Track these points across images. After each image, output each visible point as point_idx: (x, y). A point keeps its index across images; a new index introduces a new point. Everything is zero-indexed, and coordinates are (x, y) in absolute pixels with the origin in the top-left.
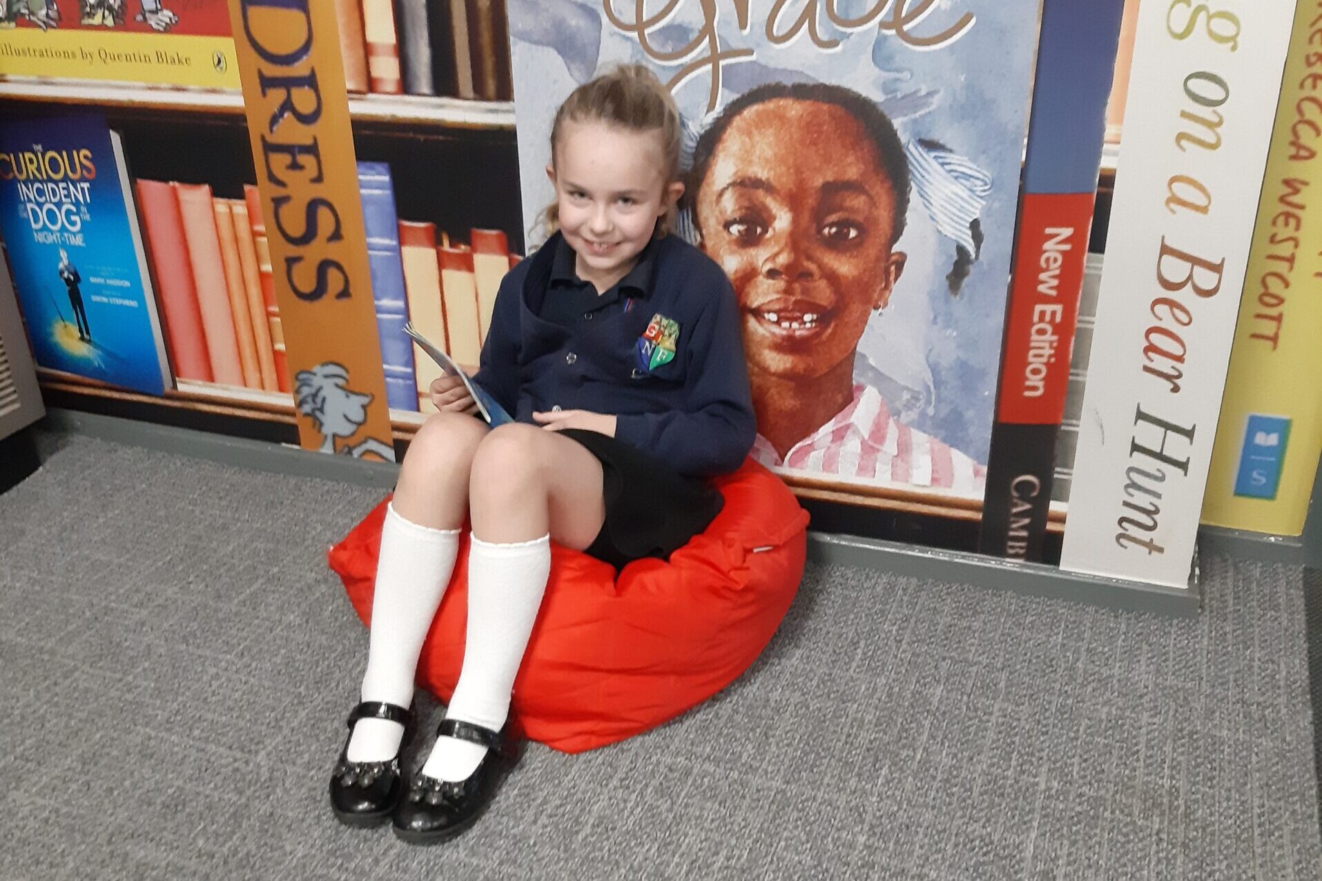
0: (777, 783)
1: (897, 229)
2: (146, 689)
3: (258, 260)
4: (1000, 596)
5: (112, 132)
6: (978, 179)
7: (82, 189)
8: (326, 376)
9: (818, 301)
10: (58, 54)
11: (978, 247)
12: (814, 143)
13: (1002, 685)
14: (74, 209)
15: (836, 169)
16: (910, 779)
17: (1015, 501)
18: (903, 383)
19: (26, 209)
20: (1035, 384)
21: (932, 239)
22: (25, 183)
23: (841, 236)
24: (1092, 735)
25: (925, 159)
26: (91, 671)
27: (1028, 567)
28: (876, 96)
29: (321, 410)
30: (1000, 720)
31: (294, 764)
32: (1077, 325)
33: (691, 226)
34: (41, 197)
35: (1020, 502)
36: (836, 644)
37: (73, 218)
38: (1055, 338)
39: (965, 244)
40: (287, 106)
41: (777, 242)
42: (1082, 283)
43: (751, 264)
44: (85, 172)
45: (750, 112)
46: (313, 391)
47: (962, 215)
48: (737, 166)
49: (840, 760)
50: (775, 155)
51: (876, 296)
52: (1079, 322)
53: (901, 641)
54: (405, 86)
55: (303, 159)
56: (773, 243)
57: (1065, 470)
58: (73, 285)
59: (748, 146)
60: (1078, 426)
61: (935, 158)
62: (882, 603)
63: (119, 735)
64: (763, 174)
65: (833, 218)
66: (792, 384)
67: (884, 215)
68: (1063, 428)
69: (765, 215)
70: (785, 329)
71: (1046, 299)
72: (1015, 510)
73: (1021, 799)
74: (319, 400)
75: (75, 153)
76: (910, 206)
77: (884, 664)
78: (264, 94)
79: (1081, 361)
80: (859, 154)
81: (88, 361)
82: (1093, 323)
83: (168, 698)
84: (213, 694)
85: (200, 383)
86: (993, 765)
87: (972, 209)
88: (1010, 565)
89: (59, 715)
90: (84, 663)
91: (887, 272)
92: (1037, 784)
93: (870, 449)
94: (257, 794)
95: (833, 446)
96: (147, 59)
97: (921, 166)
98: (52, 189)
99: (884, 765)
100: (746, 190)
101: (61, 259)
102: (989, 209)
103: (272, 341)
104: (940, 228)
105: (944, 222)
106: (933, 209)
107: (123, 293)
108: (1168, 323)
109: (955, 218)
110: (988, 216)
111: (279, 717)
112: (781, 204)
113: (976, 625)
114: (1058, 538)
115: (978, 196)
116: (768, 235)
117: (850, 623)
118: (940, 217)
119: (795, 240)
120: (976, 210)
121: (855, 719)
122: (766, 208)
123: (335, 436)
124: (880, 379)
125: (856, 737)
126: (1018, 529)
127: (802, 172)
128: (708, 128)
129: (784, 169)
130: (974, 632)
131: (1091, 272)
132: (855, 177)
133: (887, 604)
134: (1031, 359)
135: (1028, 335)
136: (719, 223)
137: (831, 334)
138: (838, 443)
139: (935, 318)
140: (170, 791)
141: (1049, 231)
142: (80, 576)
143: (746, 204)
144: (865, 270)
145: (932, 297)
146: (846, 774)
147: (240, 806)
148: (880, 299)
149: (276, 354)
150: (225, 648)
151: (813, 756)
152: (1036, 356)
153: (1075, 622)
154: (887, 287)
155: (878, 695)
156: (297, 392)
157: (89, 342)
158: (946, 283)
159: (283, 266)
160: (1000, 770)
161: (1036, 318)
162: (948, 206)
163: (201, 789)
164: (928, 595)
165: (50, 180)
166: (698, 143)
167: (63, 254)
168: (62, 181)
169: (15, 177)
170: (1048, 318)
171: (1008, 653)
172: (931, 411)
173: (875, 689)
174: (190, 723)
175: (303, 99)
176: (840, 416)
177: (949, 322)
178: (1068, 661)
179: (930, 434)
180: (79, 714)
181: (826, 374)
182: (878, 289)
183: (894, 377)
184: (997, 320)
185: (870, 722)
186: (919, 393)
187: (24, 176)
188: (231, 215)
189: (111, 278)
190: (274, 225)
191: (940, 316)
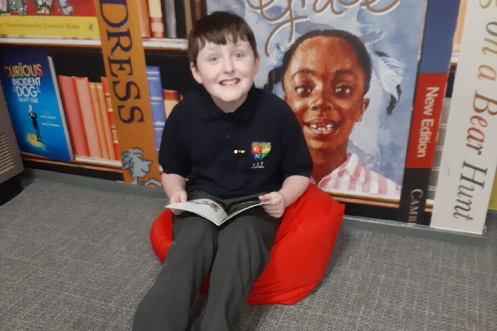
0: (319, 313)
1: (366, 89)
2: (66, 277)
3: (107, 107)
4: (406, 238)
5: (49, 57)
6: (400, 68)
7: (38, 80)
8: (135, 154)
9: (333, 119)
10: (27, 26)
11: (399, 96)
12: (333, 54)
14: (34, 88)
15: (341, 64)
16: (373, 311)
17: (413, 199)
18: (367, 152)
19: (15, 89)
20: (422, 151)
21: (381, 93)
22: (15, 78)
24: (447, 293)
25: (378, 60)
26: (44, 270)
27: (417, 226)
28: (358, 34)
29: (132, 167)
30: (409, 287)
31: (126, 306)
32: (440, 128)
33: (281, 89)
34: (21, 83)
35: (415, 200)
37: (34, 92)
38: (430, 133)
39: (393, 94)
40: (118, 44)
41: (316, 95)
42: (442, 110)
43: (306, 104)
44: (38, 73)
45: (306, 42)
46: (129, 159)
47: (393, 83)
48: (300, 64)
49: (344, 304)
50: (316, 59)
51: (357, 117)
52: (441, 126)
54: (166, 35)
55: (126, 66)
57: (433, 187)
58: (34, 119)
59: (305, 56)
60: (439, 169)
61: (383, 59)
62: (358, 241)
63: (56, 295)
64: (311, 67)
65: (340, 85)
66: (322, 153)
67: (361, 83)
69: (312, 84)
70: (319, 131)
71: (427, 117)
72: (412, 204)
73: (419, 319)
74: (131, 163)
75: (35, 66)
76: (372, 79)
77: (360, 266)
78: (109, 39)
79: (441, 142)
80: (351, 58)
81: (40, 148)
82: (446, 126)
83: (75, 280)
84: (93, 279)
85: (84, 157)
86: (407, 306)
87: (397, 80)
89: (31, 287)
90: (41, 267)
91: (361, 107)
92: (425, 313)
93: (353, 179)
94: (111, 318)
95: (338, 178)
96: (63, 27)
97: (377, 63)
98: (26, 80)
99: (363, 306)
100: (304, 74)
101: (29, 108)
102: (404, 80)
103: (113, 139)
104: (384, 88)
105: (386, 86)
106: (381, 80)
107: (54, 121)
108: (478, 126)
109: (390, 84)
110: (404, 83)
111: (119, 287)
112: (318, 80)
114: (429, 215)
115: (400, 75)
116: (313, 93)
118: (384, 84)
119: (324, 94)
120: (399, 81)
121: (349, 288)
122: (312, 81)
123: (138, 178)
124: (358, 151)
125: (351, 294)
126: (414, 211)
127: (327, 67)
128: (289, 49)
129: (320, 65)
130: (396, 252)
131: (446, 105)
132: (349, 68)
133: (360, 241)
134: (420, 142)
135: (420, 131)
136: (293, 88)
137: (339, 132)
138: (340, 177)
139: (381, 125)
140: (77, 317)
141: (429, 89)
142: (39, 233)
143: (304, 80)
144: (353, 106)
145: (380, 116)
146: (348, 309)
147: (105, 323)
149: (115, 145)
150: (97, 261)
151: (333, 302)
152: (422, 140)
153: (436, 248)
154: (362, 113)
155: (358, 278)
156: (123, 160)
157: (41, 141)
158: (386, 111)
159: (117, 110)
160: (410, 308)
161: (423, 124)
162: (387, 79)
163: (88, 317)
164: (376, 238)
165: (25, 77)
166: (285, 55)
167: (30, 106)
168: (30, 77)
169: (11, 76)
170: (428, 124)
171: (410, 261)
172: (379, 164)
173: (357, 276)
174: (84, 290)
175: (125, 41)
176: (341, 166)
177: (387, 126)
179: (378, 173)
180: (40, 287)
181: (336, 149)
182: (358, 114)
183: (364, 150)
184: (407, 126)
185: (356, 289)
186: (374, 156)
187: (14, 76)
188: (97, 90)
189: (49, 115)
190: (113, 93)
191: (383, 125)
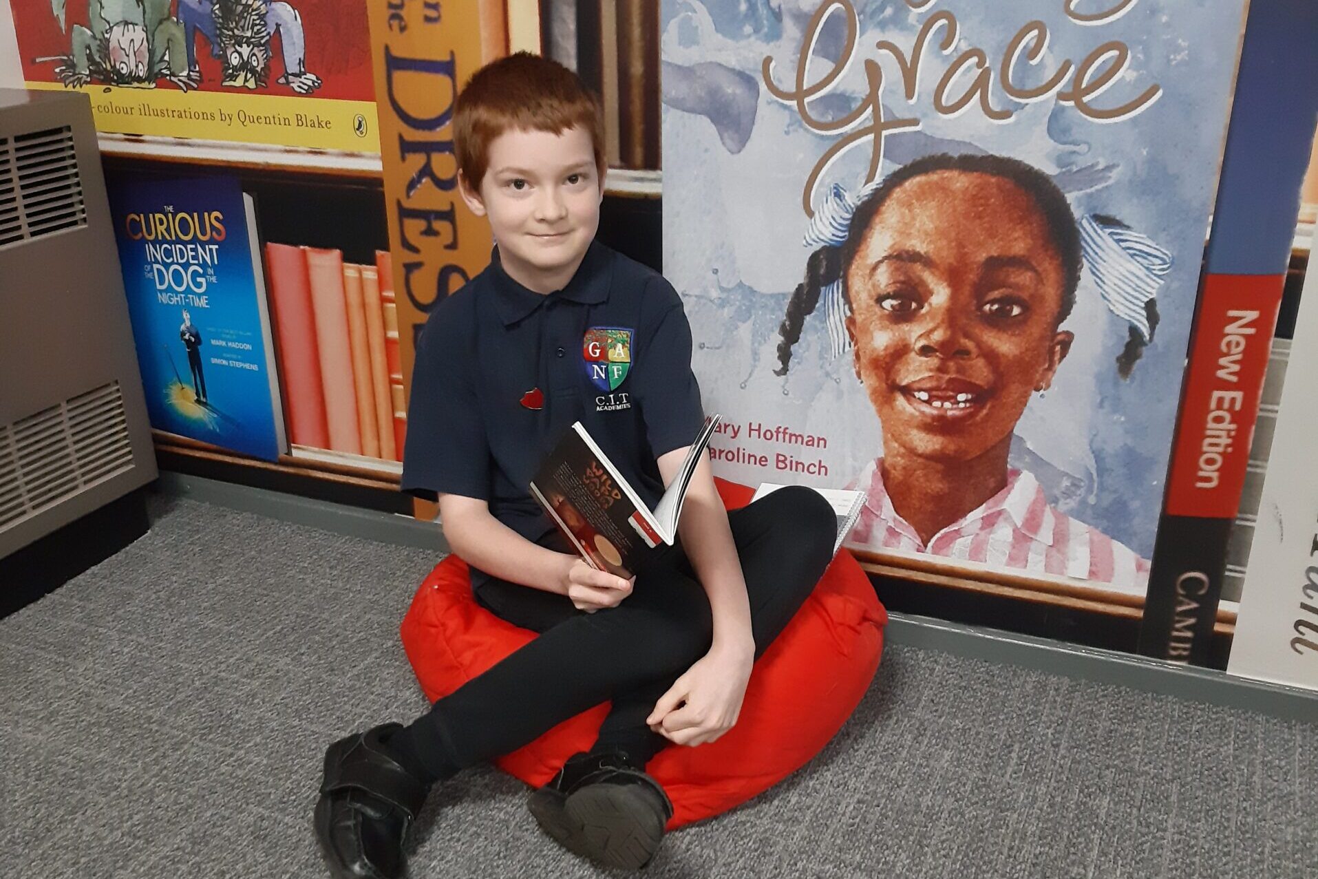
1: (1065, 307)
3: (385, 326)
4: (1161, 700)
5: (244, 194)
6: (1156, 257)
7: (211, 250)
9: (973, 380)
10: (197, 116)
11: (1152, 329)
12: (979, 216)
13: (1174, 798)
14: (201, 271)
15: (1001, 243)
17: (1181, 598)
18: (1062, 469)
19: (152, 270)
20: (1209, 474)
21: (1103, 318)
22: (154, 243)
23: (1003, 313)
25: (1099, 235)
27: (1191, 670)
32: (1260, 414)
33: (842, 301)
34: (168, 258)
35: (1186, 600)
36: (988, 747)
37: (199, 279)
38: (1233, 426)
39: (1136, 323)
40: (426, 171)
41: (933, 319)
42: (1266, 370)
43: (903, 340)
44: (214, 233)
45: (911, 184)
47: (1136, 294)
48: (894, 239)
50: (936, 228)
51: (1038, 376)
52: (1261, 410)
53: (1058, 746)
55: (438, 225)
56: (928, 318)
57: (1238, 568)
58: (193, 347)
59: (907, 220)
60: (1254, 521)
61: (1110, 234)
62: (1033, 703)
64: (921, 247)
65: (996, 294)
66: (940, 467)
67: (1051, 292)
68: (1238, 522)
69: (920, 289)
70: (936, 408)
71: (1226, 386)
72: (1180, 609)
75: (206, 214)
76: (1081, 283)
78: (403, 159)
79: (1262, 451)
80: (1028, 227)
82: (1277, 412)
85: (316, 449)
87: (1149, 289)
88: (1174, 666)
91: (1052, 352)
93: (1023, 537)
95: (983, 533)
96: (287, 122)
97: (1095, 243)
98: (180, 249)
100: (902, 263)
101: (183, 321)
102: (1168, 288)
103: (393, 409)
104: (1112, 308)
105: (1118, 302)
106: (1105, 287)
107: (244, 356)
109: (1130, 298)
110: (1166, 296)
112: (940, 278)
113: (1139, 731)
114: (1225, 642)
115: (1155, 275)
116: (924, 311)
117: (1000, 723)
118: (1113, 296)
119: (952, 316)
120: (1153, 289)
122: (922, 283)
124: (1038, 464)
126: (1183, 629)
127: (964, 247)
128: (866, 199)
129: (945, 242)
131: (1276, 357)
132: (1022, 253)
133: (1039, 704)
134: (1205, 448)
135: (1205, 422)
136: (871, 297)
137: (987, 414)
138: (987, 530)
139: (1102, 401)
141: (1232, 313)
143: (902, 278)
144: (1027, 350)
145: (1100, 379)
148: (1042, 380)
149: (396, 422)
152: (1212, 445)
153: (1245, 732)
154: (1051, 368)
157: (205, 405)
158: (1116, 366)
159: (411, 333)
161: (1213, 405)
162: (1120, 284)
164: (1082, 696)
165: (179, 241)
166: (854, 214)
167: (186, 316)
168: (190, 242)
169: (143, 236)
170: (1226, 405)
171: (1177, 763)
172: (1092, 500)
175: (443, 165)
176: (991, 501)
177: (1117, 405)
178: (1243, 775)
179: (1089, 524)
181: (979, 457)
182: (1041, 370)
183: (1054, 463)
184: (1170, 406)
186: (1082, 481)
187: (152, 237)
188: (361, 280)
189: (234, 341)
190: (404, 291)
191: (1108, 400)
